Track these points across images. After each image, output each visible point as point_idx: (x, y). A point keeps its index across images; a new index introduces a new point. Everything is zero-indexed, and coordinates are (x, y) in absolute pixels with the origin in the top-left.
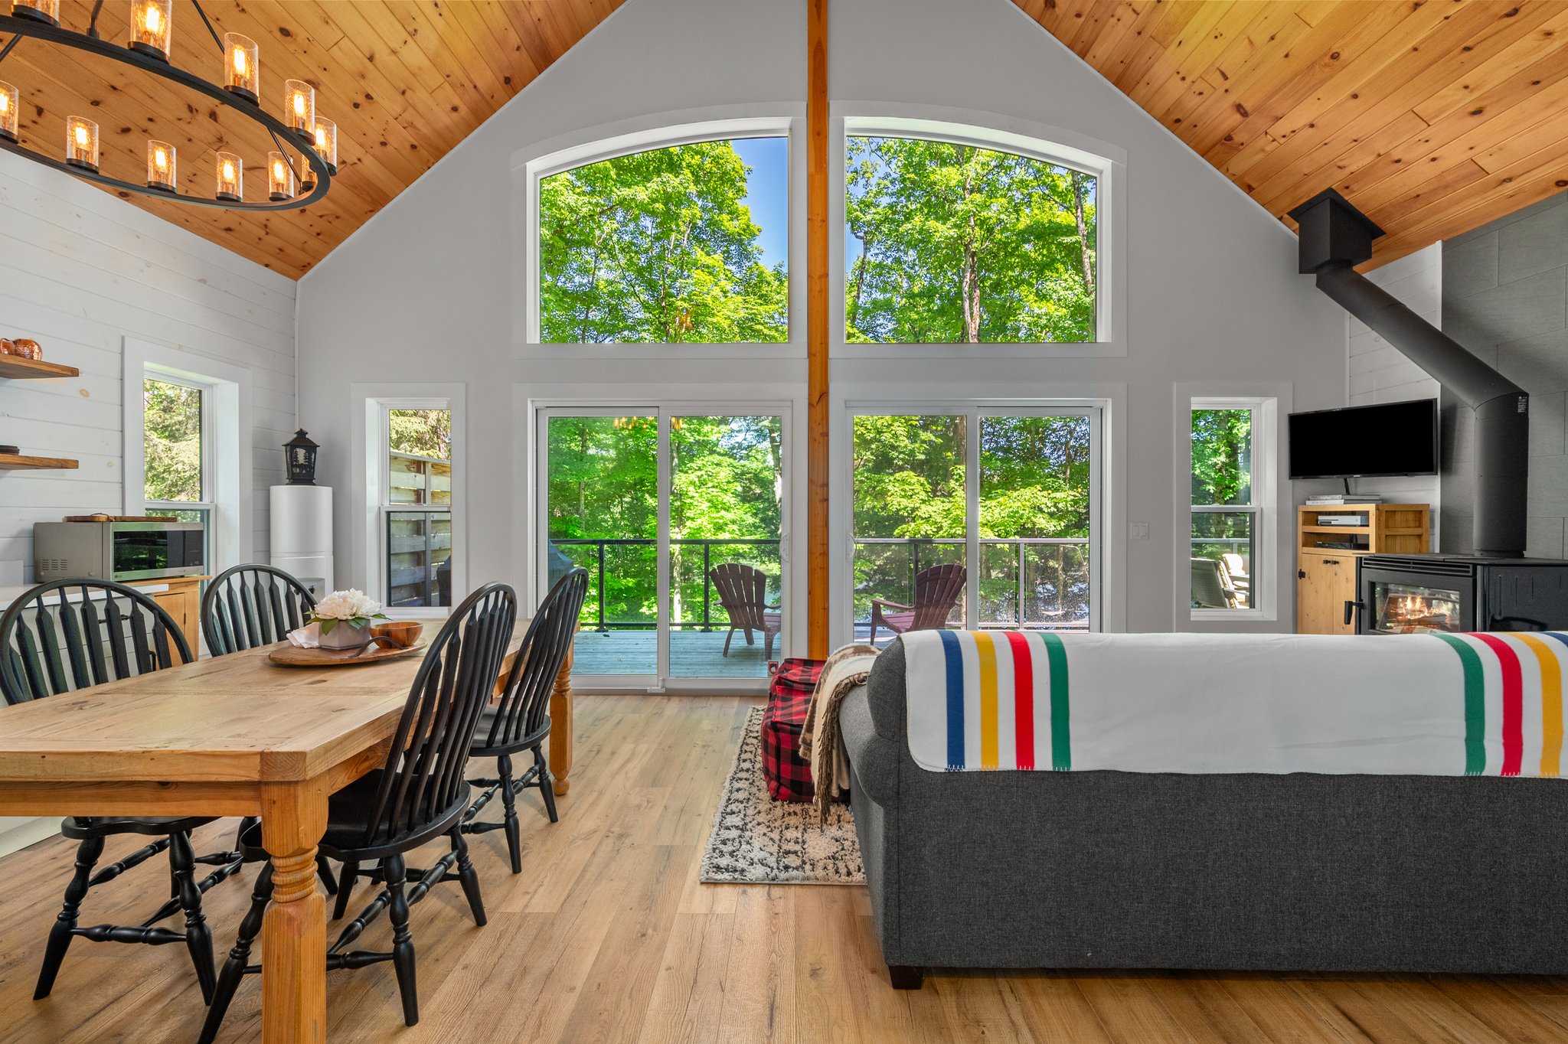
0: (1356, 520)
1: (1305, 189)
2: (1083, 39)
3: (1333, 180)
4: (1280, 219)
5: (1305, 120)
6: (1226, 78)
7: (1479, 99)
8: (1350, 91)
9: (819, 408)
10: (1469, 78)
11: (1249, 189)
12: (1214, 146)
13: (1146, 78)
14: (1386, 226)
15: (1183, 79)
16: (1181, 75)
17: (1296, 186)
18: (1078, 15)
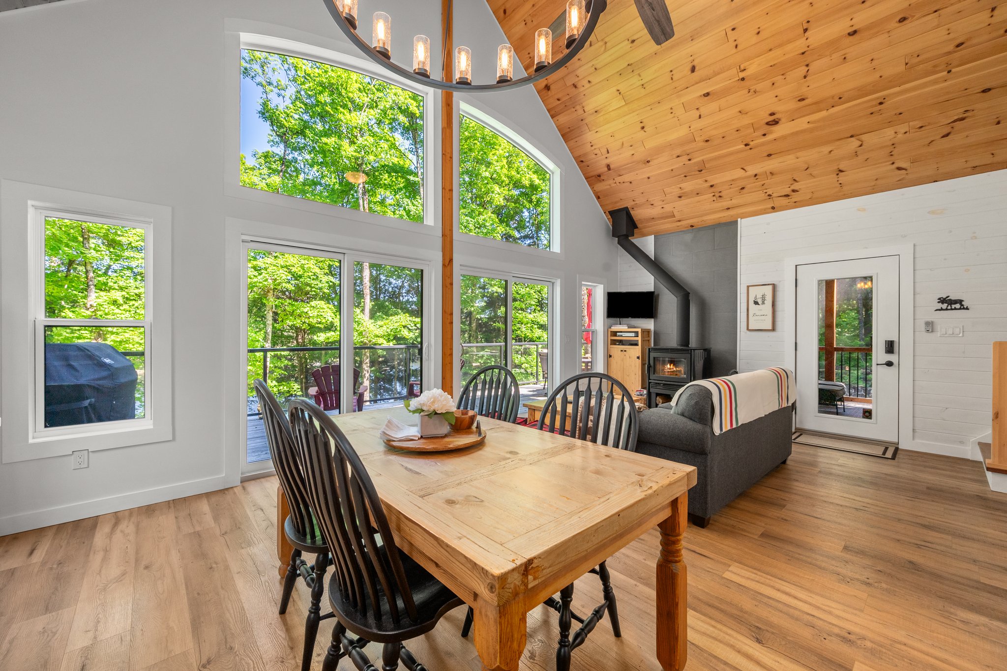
0: (633, 335)
1: (618, 204)
2: (556, 110)
3: (629, 204)
4: (605, 213)
5: (629, 180)
6: (608, 153)
7: (683, 193)
8: (648, 176)
9: (449, 268)
10: (682, 185)
11: (598, 198)
12: (592, 177)
13: (576, 139)
14: (639, 226)
15: (592, 146)
16: (591, 144)
17: (616, 203)
18: (558, 100)
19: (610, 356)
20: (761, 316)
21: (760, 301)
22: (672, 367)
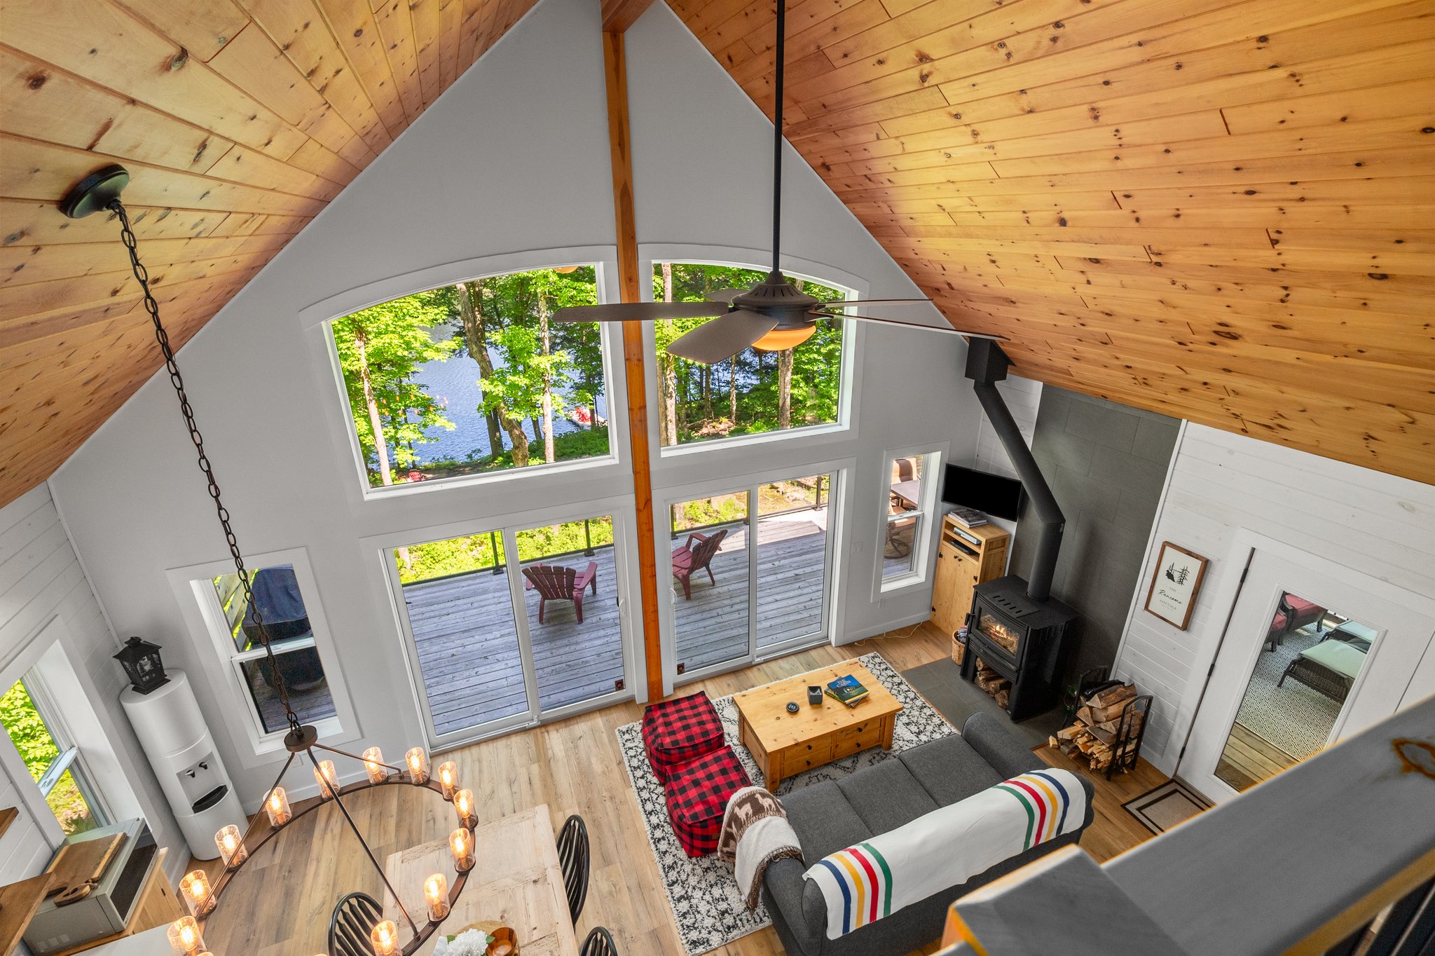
0: (974, 541)
2: (848, 197)
6: (944, 270)
9: (645, 512)
13: (890, 238)
16: (914, 252)
17: (973, 327)
18: (848, 186)
19: (941, 556)
20: (1173, 601)
21: (1176, 576)
22: (1002, 631)
